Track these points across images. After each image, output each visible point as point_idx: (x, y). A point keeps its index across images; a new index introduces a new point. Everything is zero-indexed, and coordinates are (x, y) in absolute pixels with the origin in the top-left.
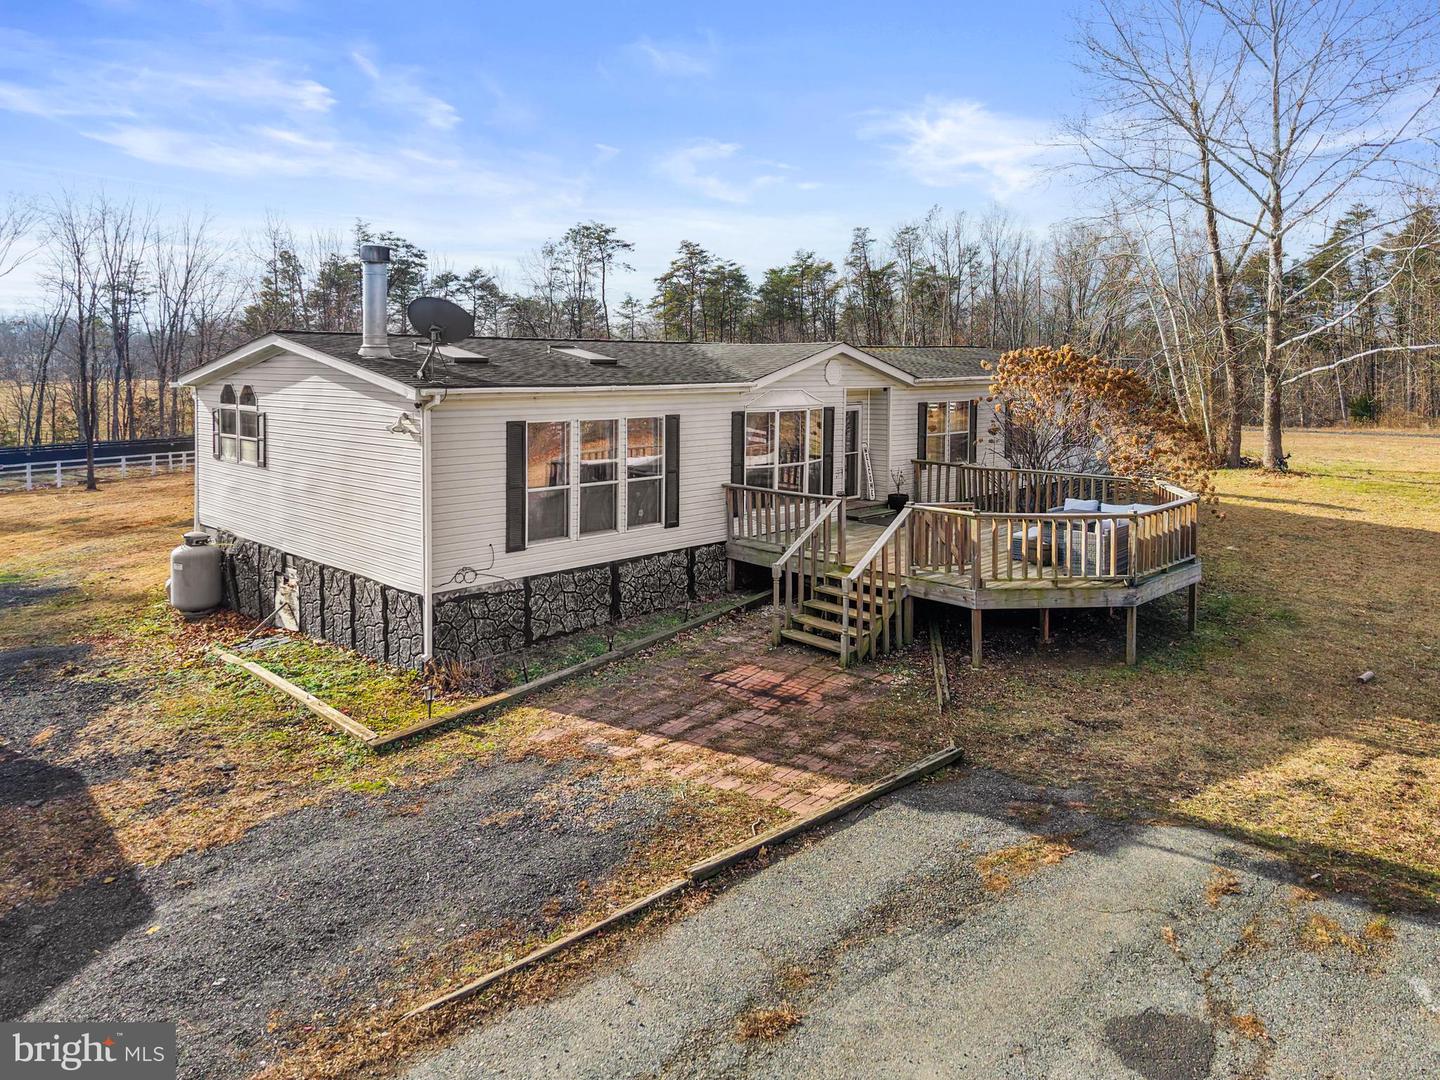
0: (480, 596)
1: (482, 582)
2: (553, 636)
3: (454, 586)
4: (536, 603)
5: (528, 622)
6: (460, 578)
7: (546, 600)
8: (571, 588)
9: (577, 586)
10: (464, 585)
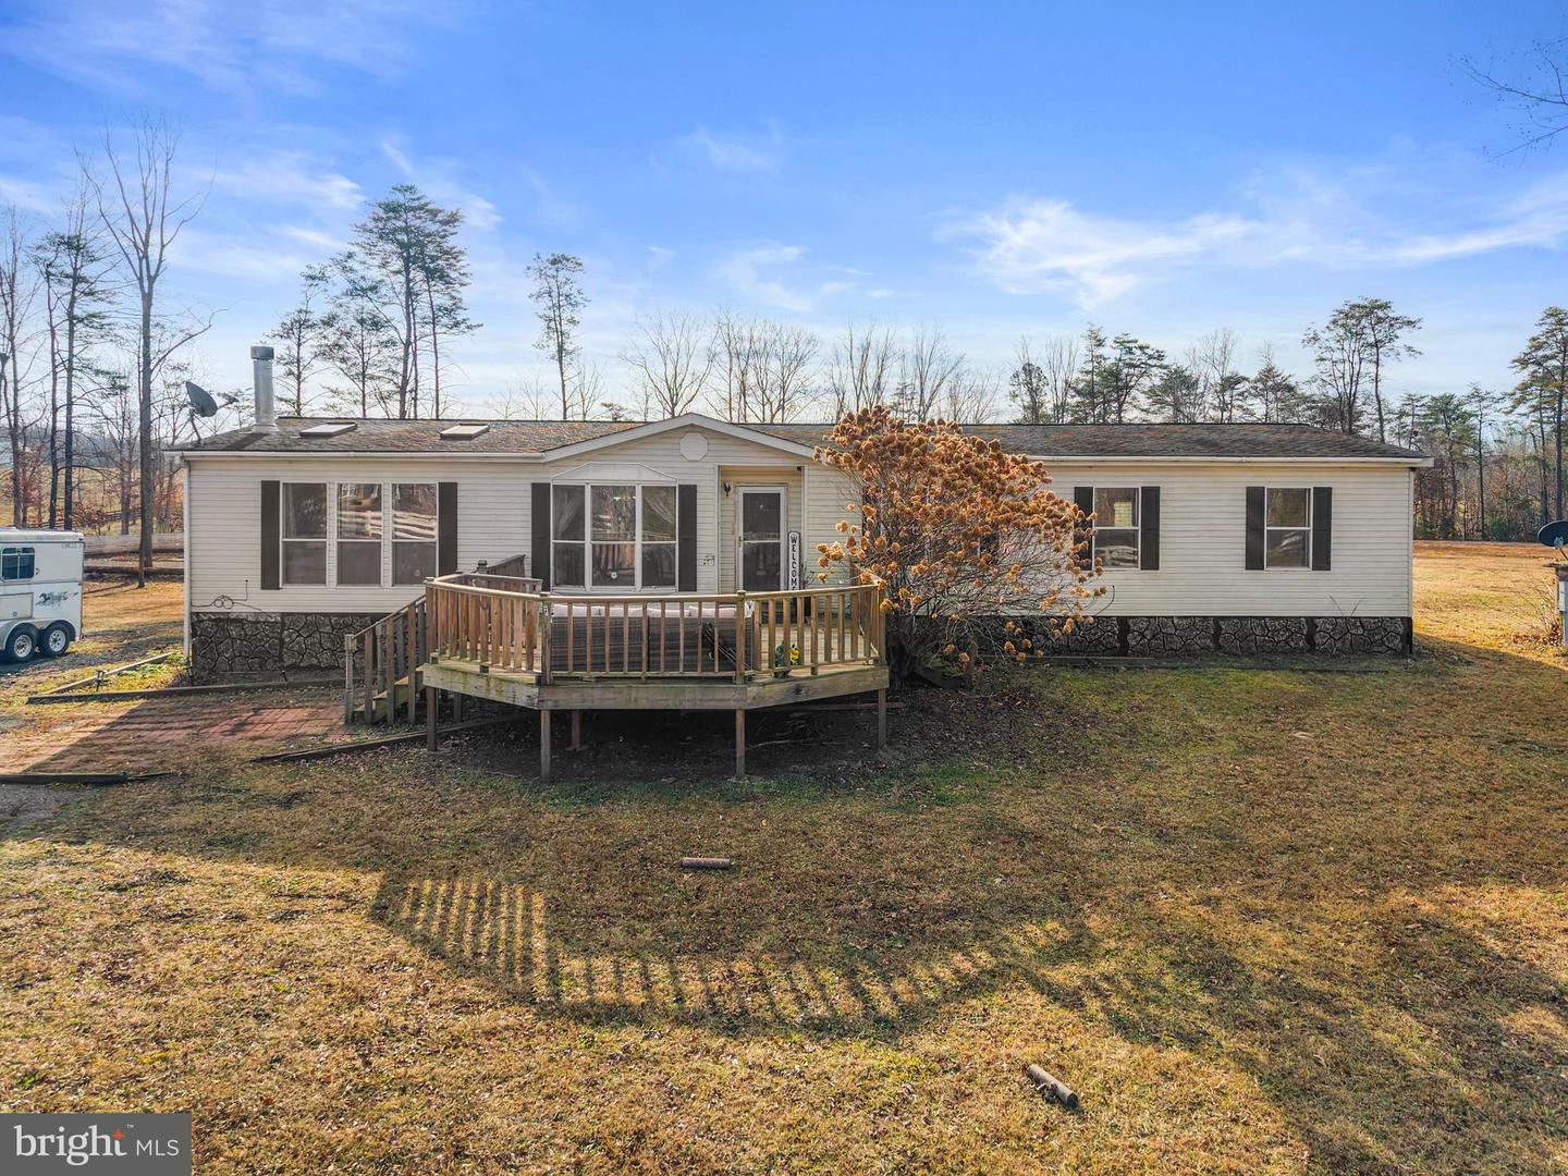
0: (239, 621)
1: (238, 610)
2: (304, 668)
3: (213, 609)
4: (290, 636)
5: (281, 650)
6: (219, 603)
7: (299, 635)
8: (328, 629)
9: (333, 629)
10: (222, 610)
